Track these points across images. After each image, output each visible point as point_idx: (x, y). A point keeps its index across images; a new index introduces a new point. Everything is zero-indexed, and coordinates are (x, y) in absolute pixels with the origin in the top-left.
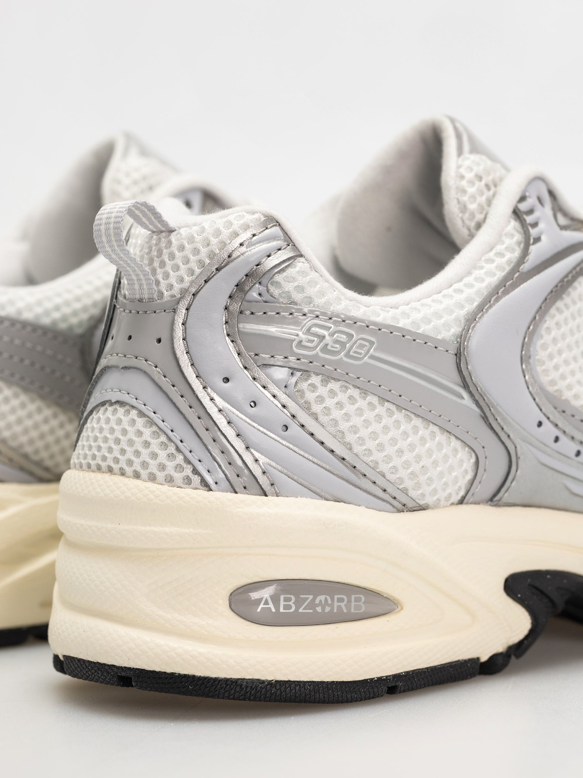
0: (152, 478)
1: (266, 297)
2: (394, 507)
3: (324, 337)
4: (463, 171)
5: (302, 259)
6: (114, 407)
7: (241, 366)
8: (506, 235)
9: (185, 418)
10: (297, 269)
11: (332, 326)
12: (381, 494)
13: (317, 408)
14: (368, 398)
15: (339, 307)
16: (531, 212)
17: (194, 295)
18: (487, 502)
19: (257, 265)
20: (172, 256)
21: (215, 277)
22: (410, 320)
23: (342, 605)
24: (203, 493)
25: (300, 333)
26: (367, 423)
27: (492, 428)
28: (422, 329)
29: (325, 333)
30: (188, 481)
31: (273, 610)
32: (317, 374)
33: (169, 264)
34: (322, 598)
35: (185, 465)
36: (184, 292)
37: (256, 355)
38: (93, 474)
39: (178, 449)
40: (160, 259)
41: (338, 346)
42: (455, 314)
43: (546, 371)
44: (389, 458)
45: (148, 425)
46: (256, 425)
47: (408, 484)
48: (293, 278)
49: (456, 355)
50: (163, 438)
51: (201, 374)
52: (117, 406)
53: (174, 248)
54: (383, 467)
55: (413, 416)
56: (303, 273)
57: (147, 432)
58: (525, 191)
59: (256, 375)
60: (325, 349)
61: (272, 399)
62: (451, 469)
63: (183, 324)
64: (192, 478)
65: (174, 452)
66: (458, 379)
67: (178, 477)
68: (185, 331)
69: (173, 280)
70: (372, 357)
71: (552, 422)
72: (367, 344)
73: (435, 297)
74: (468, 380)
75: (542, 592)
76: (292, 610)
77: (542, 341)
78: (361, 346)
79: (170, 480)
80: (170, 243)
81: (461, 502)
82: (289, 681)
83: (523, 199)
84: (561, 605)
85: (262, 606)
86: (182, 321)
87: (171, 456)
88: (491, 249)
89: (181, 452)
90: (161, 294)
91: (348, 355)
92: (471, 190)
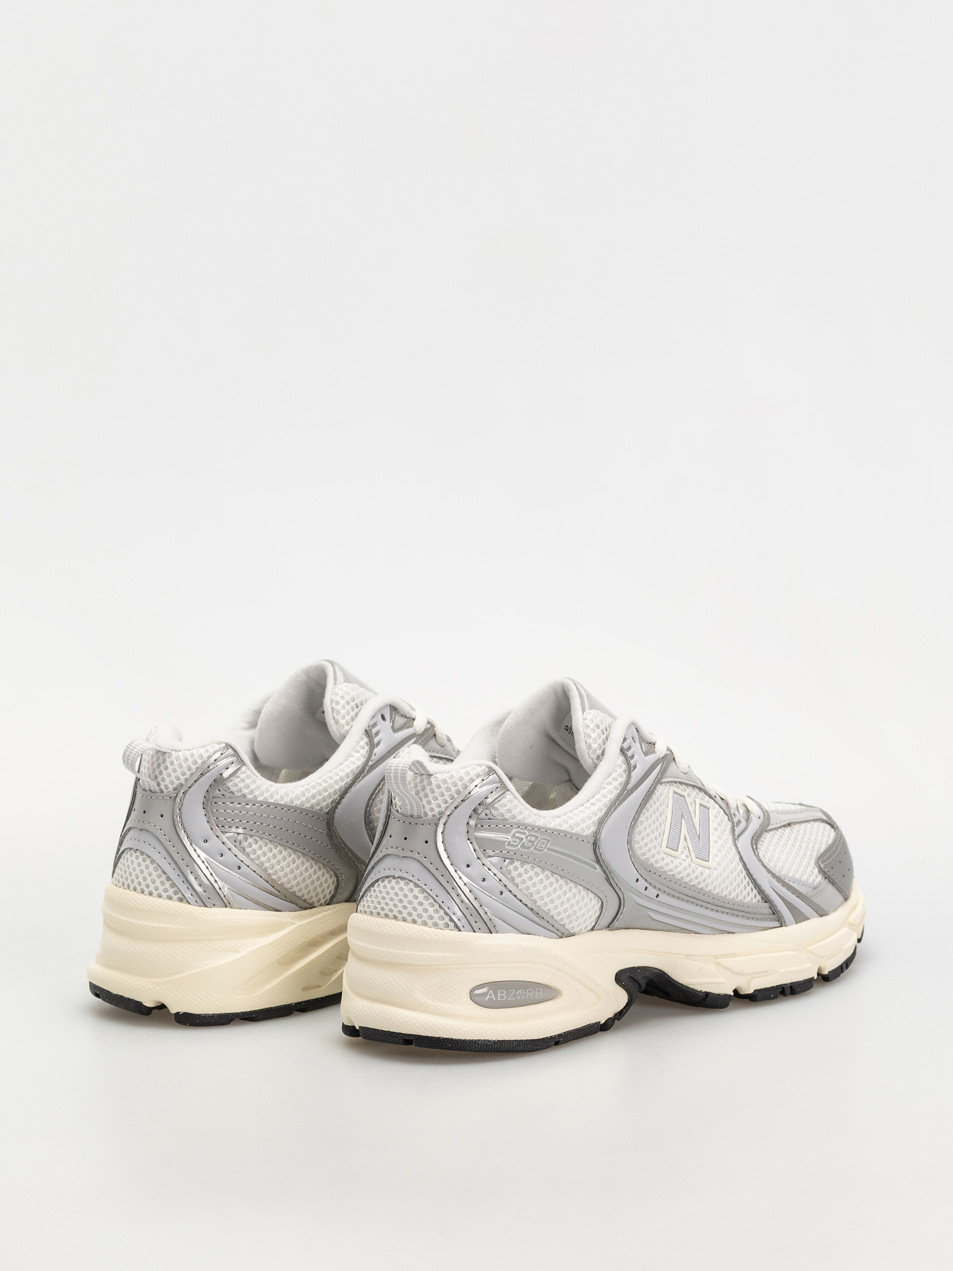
0: (425, 924)
1: (490, 816)
2: (558, 935)
3: (523, 839)
4: (587, 722)
5: (509, 793)
6: (397, 880)
7: (476, 857)
8: (617, 766)
9: (444, 888)
10: (507, 799)
11: (527, 832)
12: (551, 928)
13: (518, 880)
14: (546, 873)
15: (529, 820)
16: (629, 748)
17: (448, 816)
18: (606, 928)
19: (486, 798)
20: (433, 792)
21: (461, 805)
22: (568, 825)
23: (531, 994)
24: (456, 933)
25: (509, 837)
26: (545, 888)
27: (611, 885)
28: (575, 830)
29: (523, 836)
30: (447, 926)
31: (495, 999)
32: (517, 860)
33: (431, 796)
34: (520, 991)
35: (445, 916)
36: (441, 814)
37: (485, 850)
38: (373, 918)
39: (440, 907)
40: (424, 792)
41: (530, 844)
42: (593, 819)
43: (640, 848)
44: (556, 907)
45: (421, 892)
46: (485, 892)
47: (566, 921)
48: (505, 805)
49: (593, 844)
50: (431, 900)
51: (454, 863)
52: (399, 880)
53: (434, 786)
54: (553, 913)
55: (569, 881)
56: (510, 801)
57: (421, 897)
58: (625, 735)
59: (485, 863)
60: (523, 846)
61: (494, 876)
62: (589, 910)
63: (442, 833)
64: (449, 924)
65: (438, 908)
66: (594, 858)
67: (441, 923)
68: (443, 837)
69: (434, 805)
70: (549, 849)
71: (643, 878)
72: (546, 841)
73: (580, 808)
74: (600, 858)
75: (635, 980)
76: (504, 999)
77: (638, 830)
78: (543, 843)
79: (436, 925)
80: (430, 783)
81: (592, 929)
82: (504, 1040)
83: (625, 740)
84: (644, 986)
85: (488, 997)
86: (441, 831)
87: (436, 911)
88: (610, 776)
89: (442, 908)
90: (426, 814)
91: (535, 849)
92: (593, 735)
